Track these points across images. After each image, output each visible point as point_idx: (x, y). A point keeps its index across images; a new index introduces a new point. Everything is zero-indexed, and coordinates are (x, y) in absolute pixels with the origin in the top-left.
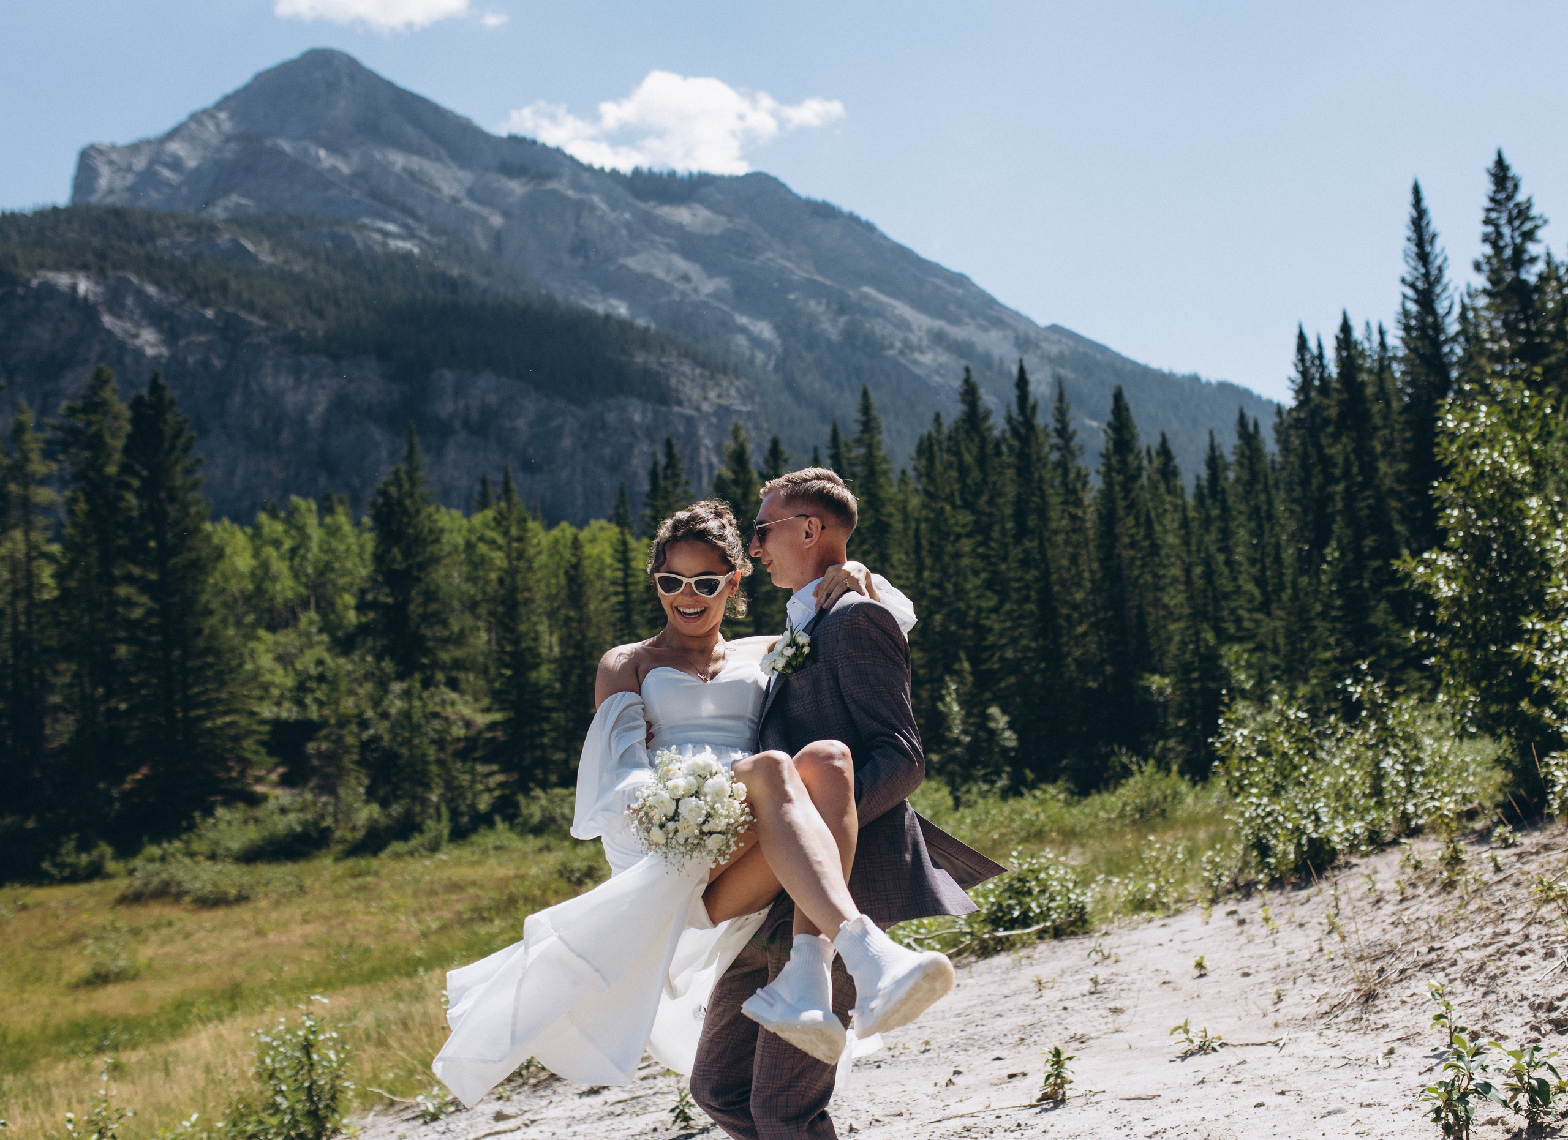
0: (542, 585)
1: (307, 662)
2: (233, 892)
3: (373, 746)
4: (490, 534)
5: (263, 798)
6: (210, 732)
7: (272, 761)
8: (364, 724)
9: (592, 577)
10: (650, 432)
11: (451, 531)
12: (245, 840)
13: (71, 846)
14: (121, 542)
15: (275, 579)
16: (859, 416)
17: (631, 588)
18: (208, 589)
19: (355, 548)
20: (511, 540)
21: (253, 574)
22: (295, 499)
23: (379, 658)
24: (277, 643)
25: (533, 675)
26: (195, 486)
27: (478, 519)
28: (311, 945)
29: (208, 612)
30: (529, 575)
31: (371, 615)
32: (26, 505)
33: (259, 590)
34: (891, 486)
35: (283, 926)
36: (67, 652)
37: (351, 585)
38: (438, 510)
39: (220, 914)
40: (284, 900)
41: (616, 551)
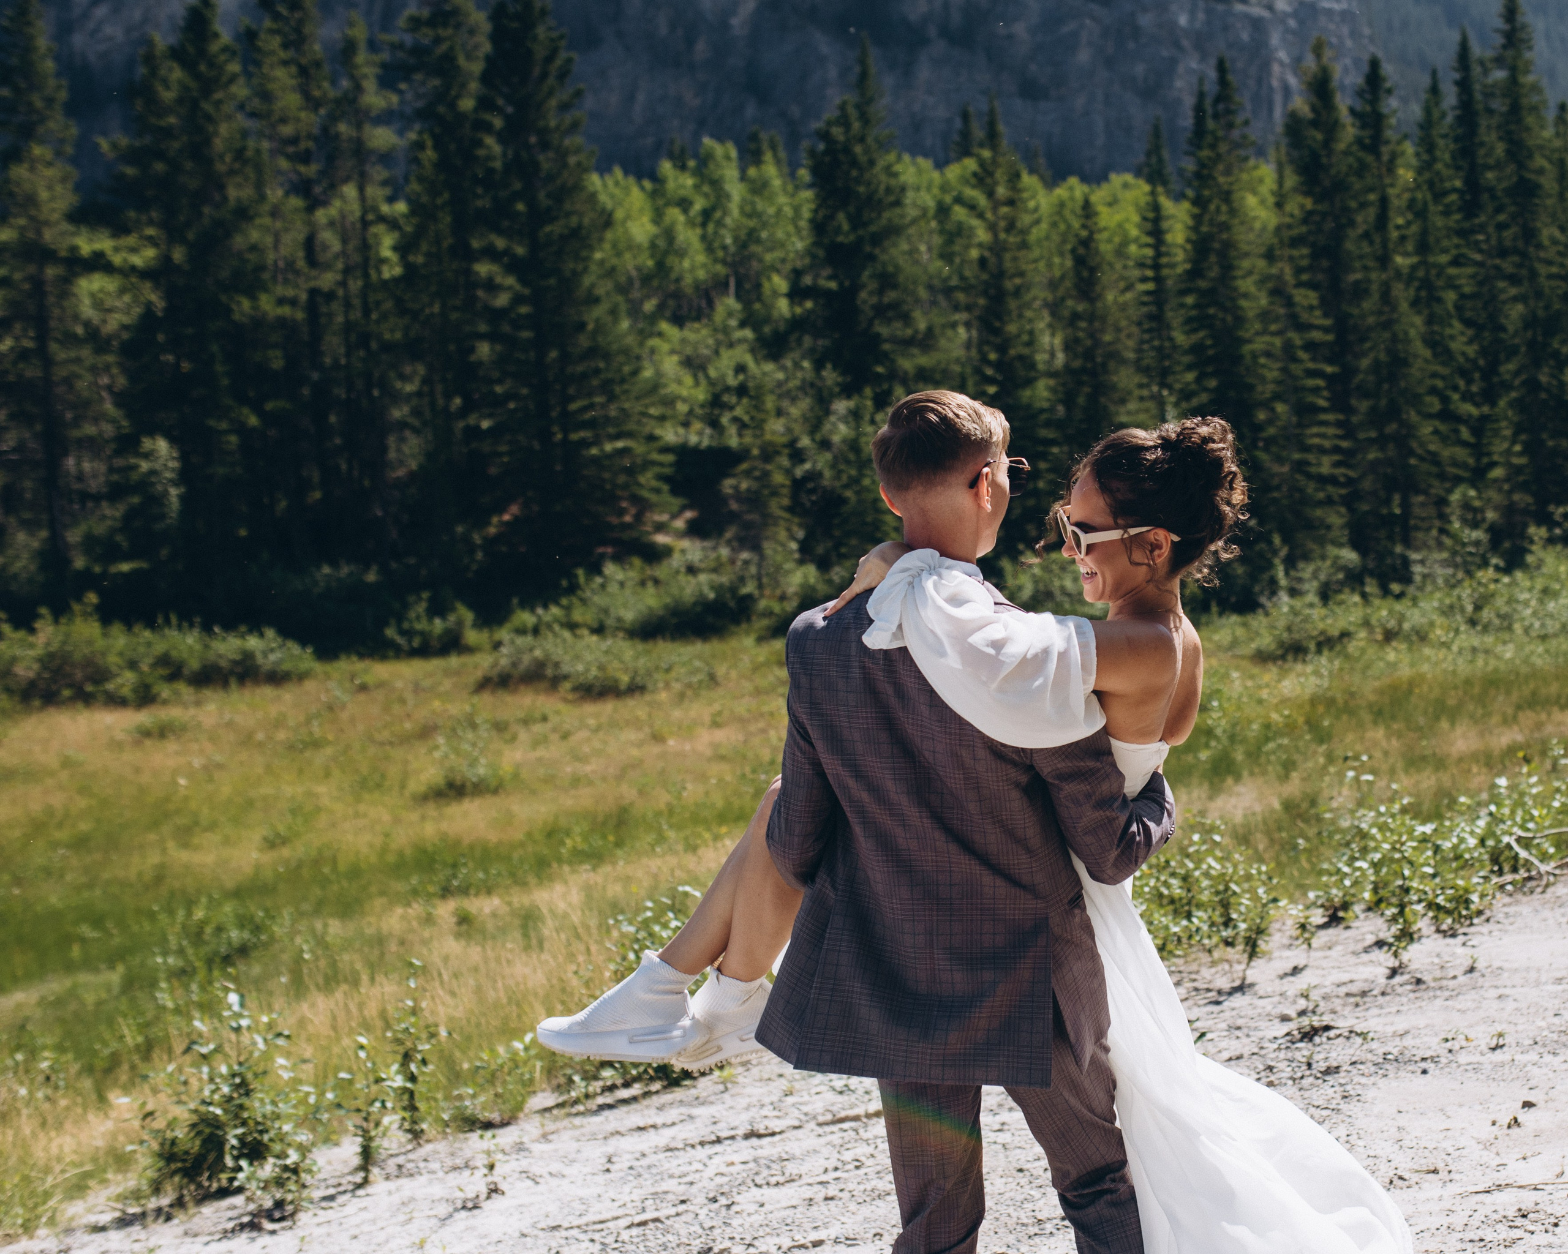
0: (1041, 265)
1: (723, 367)
2: (625, 679)
3: (810, 485)
4: (971, 193)
5: (666, 552)
6: (595, 461)
7: (676, 502)
8: (798, 456)
9: (1109, 257)
10: (1201, 42)
11: (918, 189)
12: (641, 607)
13: (421, 608)
14: (479, 203)
15: (682, 254)
16: (1500, 24)
17: (1165, 272)
18: (593, 268)
19: (788, 211)
20: (996, 205)
21: (653, 245)
22: (707, 141)
23: (819, 366)
24: (683, 341)
25: (1026, 394)
26: (574, 127)
27: (953, 172)
28: (722, 758)
29: (593, 300)
30: (1022, 254)
31: (809, 304)
32: (360, 151)
33: (662, 267)
34: (1542, 127)
35: (687, 730)
36: (412, 349)
37: (783, 261)
38: (899, 159)
39: (607, 708)
40: (689, 693)
41: (1145, 219)
